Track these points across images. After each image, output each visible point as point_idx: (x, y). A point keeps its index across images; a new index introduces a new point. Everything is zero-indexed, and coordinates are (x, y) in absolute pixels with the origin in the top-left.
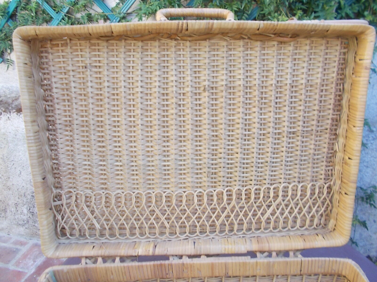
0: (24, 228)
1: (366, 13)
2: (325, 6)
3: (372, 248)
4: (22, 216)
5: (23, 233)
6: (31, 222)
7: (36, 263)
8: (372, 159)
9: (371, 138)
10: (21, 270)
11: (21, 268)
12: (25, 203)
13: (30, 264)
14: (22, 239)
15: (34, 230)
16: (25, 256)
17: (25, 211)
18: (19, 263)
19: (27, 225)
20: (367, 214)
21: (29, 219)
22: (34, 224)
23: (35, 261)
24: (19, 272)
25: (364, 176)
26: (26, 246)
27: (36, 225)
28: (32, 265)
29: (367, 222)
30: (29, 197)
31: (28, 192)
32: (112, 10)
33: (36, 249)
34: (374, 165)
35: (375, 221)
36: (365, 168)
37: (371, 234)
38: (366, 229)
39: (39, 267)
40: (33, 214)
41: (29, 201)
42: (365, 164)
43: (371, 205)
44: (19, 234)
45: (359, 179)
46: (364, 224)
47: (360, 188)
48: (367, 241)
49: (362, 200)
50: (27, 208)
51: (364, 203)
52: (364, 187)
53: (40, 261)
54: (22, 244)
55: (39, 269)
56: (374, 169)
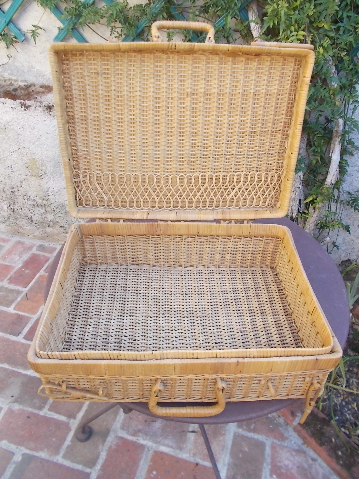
0: (5, 225)
5: (4, 231)
6: (11, 219)
7: (22, 259)
10: (8, 264)
11: (8, 262)
12: (4, 199)
13: (17, 259)
14: (4, 236)
15: (16, 227)
16: (10, 252)
17: (5, 208)
18: (5, 258)
19: (8, 222)
20: (352, 219)
21: (10, 215)
22: (15, 221)
23: (21, 257)
24: (7, 265)
25: (354, 180)
26: (9, 243)
27: (17, 222)
28: (19, 260)
29: (350, 226)
30: (9, 193)
31: (7, 188)
33: (20, 246)
36: (355, 172)
37: (354, 239)
38: (348, 233)
39: (26, 262)
40: (13, 210)
41: (8, 196)
42: (357, 168)
43: (355, 209)
45: (349, 183)
46: (347, 228)
47: (349, 193)
48: (349, 245)
49: (348, 205)
50: (7, 205)
51: (350, 206)
52: (352, 192)
53: (26, 257)
54: (4, 241)
55: (27, 264)
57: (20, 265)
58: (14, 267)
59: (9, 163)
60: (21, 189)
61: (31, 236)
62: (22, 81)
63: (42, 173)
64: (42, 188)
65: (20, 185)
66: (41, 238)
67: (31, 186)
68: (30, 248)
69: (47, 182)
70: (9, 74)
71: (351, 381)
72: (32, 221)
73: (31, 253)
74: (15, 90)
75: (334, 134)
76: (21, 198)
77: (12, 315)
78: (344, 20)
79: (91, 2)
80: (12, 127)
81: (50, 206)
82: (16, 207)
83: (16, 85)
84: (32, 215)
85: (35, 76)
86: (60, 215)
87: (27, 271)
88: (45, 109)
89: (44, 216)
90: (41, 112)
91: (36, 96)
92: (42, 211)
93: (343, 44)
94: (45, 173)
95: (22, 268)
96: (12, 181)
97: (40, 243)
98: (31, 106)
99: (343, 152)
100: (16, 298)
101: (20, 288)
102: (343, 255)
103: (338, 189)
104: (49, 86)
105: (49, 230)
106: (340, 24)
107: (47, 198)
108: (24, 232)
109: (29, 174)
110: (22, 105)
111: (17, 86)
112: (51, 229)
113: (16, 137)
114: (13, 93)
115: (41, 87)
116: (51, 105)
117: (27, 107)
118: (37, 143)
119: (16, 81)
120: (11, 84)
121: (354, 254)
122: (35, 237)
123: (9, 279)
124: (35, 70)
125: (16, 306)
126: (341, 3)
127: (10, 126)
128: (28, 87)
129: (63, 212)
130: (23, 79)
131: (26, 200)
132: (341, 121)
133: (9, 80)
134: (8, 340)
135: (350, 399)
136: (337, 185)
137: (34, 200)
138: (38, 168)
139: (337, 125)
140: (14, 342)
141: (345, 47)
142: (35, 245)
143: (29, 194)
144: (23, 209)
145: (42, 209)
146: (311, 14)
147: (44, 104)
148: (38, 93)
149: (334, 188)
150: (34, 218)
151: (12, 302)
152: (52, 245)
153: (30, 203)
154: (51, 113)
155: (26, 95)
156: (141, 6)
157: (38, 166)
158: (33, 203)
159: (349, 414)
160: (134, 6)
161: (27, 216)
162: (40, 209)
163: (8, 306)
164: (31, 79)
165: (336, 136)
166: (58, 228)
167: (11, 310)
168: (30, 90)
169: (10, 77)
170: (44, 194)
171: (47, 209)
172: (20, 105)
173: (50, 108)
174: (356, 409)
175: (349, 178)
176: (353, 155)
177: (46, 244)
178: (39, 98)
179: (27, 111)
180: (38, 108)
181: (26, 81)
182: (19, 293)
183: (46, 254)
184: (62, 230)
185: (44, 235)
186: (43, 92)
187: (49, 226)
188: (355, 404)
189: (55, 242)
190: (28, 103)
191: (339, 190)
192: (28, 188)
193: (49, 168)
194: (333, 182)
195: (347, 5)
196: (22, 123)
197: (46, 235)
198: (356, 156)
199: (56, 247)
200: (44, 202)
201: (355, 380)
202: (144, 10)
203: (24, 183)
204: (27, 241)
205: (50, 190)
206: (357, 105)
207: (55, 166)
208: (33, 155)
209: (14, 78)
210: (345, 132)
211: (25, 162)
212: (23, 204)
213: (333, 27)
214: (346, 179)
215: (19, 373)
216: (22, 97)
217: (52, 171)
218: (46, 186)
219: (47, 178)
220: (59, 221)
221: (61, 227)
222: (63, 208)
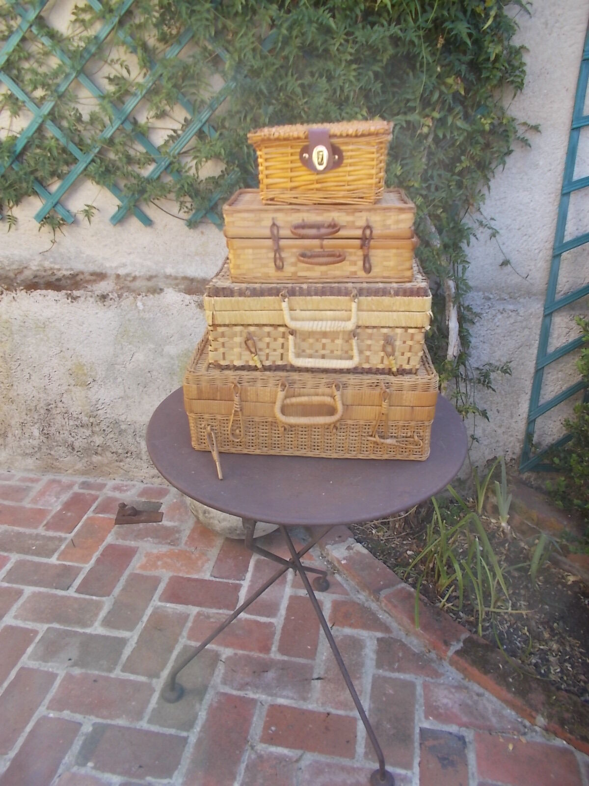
0: (34, 458)
1: (463, 158)
2: (413, 152)
4: (31, 441)
5: (31, 467)
6: (44, 449)
7: (60, 500)
8: (489, 331)
9: (486, 307)
11: (42, 506)
13: (53, 501)
14: (31, 475)
15: (49, 460)
16: (42, 493)
17: (36, 433)
18: (37, 500)
19: (39, 454)
20: (488, 403)
21: (42, 444)
22: (49, 451)
23: (58, 498)
24: (40, 509)
25: (482, 354)
26: (40, 482)
27: (52, 453)
28: (56, 502)
29: (487, 411)
30: (42, 411)
31: (42, 405)
32: (159, 149)
33: (55, 485)
35: (498, 411)
36: (481, 343)
37: (496, 429)
38: (487, 421)
39: (66, 503)
40: (47, 436)
41: (42, 417)
42: (481, 339)
43: (489, 388)
44: (26, 470)
45: (476, 358)
46: (484, 414)
47: (478, 369)
48: (492, 437)
49: (479, 383)
50: (39, 429)
51: (481, 385)
52: (481, 367)
53: (65, 497)
54: (32, 481)
55: (67, 506)
56: (492, 345)
57: (59, 508)
58: (51, 510)
59: (46, 371)
60: (60, 405)
61: (70, 471)
62: (67, 270)
63: (91, 380)
64: (89, 401)
65: (58, 400)
66: (84, 473)
67: (74, 399)
68: (70, 486)
69: (97, 392)
70: (51, 263)
71: (519, 604)
72: (73, 449)
73: (71, 492)
74: (59, 280)
75: (447, 299)
76: (59, 417)
77: (55, 566)
78: (435, 178)
79: (155, 177)
80: (53, 324)
81: (98, 424)
82: (52, 430)
83: (59, 274)
84: (73, 439)
85: (85, 263)
86: (112, 435)
87: (69, 514)
88: (98, 299)
89: (90, 440)
90: (93, 303)
91: (85, 285)
92: (88, 432)
93: (436, 201)
94: (94, 381)
95: (61, 510)
96: (48, 395)
97: (82, 479)
98: (79, 297)
99: (461, 319)
100: (59, 546)
101: (63, 535)
102: (487, 452)
103: (464, 364)
104: (102, 273)
105: (96, 459)
106: (431, 182)
107: (95, 414)
108: (60, 466)
109: (73, 383)
110: (68, 296)
111: (61, 275)
112: (99, 458)
113: (58, 336)
114: (57, 283)
115: (92, 274)
116: (105, 293)
117: (75, 298)
118: (85, 342)
119: (59, 270)
120: (53, 274)
121: (499, 449)
122: (77, 472)
123: (45, 525)
124: (84, 256)
125: (59, 556)
126: (429, 162)
127: (51, 323)
128: (74, 276)
129: (116, 431)
130: (69, 267)
131: (66, 420)
132: (451, 283)
133: (51, 269)
134: (55, 596)
135: (519, 625)
136: (462, 358)
137: (78, 418)
138: (85, 375)
139: (449, 288)
140: (63, 597)
141: (440, 204)
142: (76, 482)
143: (71, 411)
144: (61, 432)
145: (88, 430)
146: (398, 173)
147: (97, 293)
148: (88, 282)
149: (458, 363)
150: (77, 444)
151: (54, 551)
152: (100, 480)
153: (71, 423)
154: (105, 303)
155: (72, 285)
156: (213, 178)
157: (86, 371)
158: (76, 423)
159: (520, 642)
160: (206, 179)
161: (66, 442)
162: (85, 431)
163: (49, 555)
164: (79, 266)
165: (449, 301)
166: (109, 454)
167: (54, 560)
168: (78, 278)
169: (52, 265)
170: (92, 408)
171: (94, 429)
172: (66, 296)
173: (103, 297)
174: (528, 634)
175: (474, 351)
176: (474, 323)
177: (91, 480)
178: (89, 287)
179: (75, 303)
180: (89, 298)
181: (72, 269)
182: (61, 540)
183: (93, 492)
184: (115, 457)
185: (88, 468)
186: (95, 281)
187: (96, 453)
188: (526, 628)
189: (103, 476)
190: (76, 293)
191: (465, 366)
192: (70, 402)
193: (100, 373)
194: (456, 354)
195: (435, 164)
196: (67, 318)
197: (92, 467)
198: (478, 324)
199: (105, 482)
200: (92, 420)
201: (522, 602)
202: (217, 183)
203: (64, 396)
204: (65, 479)
205: (100, 402)
206: (467, 266)
207: (107, 370)
208: (79, 358)
209: (57, 267)
210: (458, 295)
211: (69, 368)
212: (62, 426)
213: (424, 185)
214: (472, 352)
215: (77, 632)
216: (68, 287)
217: (104, 376)
218: (96, 397)
219: (96, 386)
220: (111, 445)
221: (113, 453)
222: (116, 425)
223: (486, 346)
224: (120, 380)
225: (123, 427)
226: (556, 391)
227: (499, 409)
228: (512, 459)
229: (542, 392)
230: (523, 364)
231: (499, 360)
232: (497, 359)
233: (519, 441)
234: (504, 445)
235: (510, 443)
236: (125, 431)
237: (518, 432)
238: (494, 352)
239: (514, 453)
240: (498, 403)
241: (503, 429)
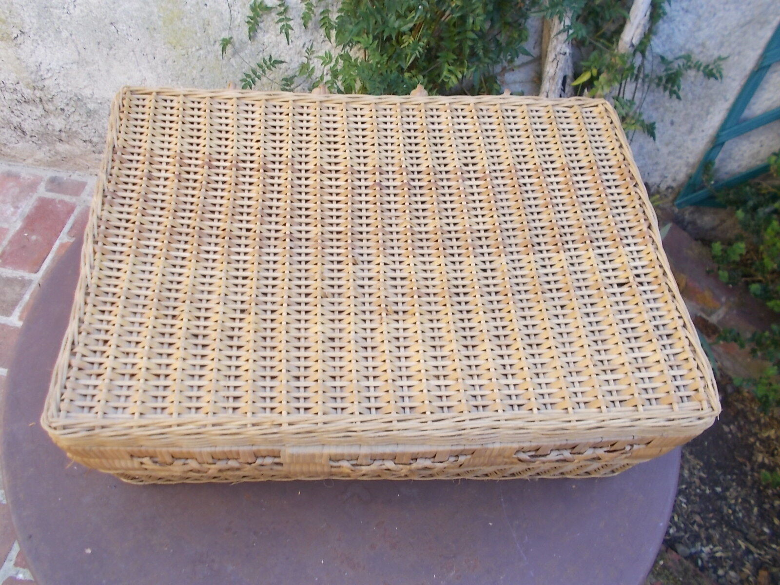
3: (656, 170)
7: (20, 211)
13: (9, 213)
20: (661, 110)
23: (17, 207)
25: (676, 31)
28: (14, 214)
29: (657, 125)
33: (11, 184)
34: (702, 7)
35: (672, 123)
36: (681, 13)
37: (660, 147)
38: (652, 138)
39: (28, 217)
43: (672, 92)
45: (664, 38)
46: (650, 130)
47: (662, 58)
49: (658, 84)
51: (661, 88)
52: (669, 57)
53: (27, 206)
55: (32, 222)
56: (699, 17)
57: (19, 225)
58: (7, 230)
61: (30, 161)
63: (16, 32)
64: (24, 65)
66: (51, 164)
68: (33, 186)
69: (33, 52)
72: (24, 132)
73: (35, 196)
77: (15, 330)
81: (51, 100)
84: (19, 120)
86: (76, 117)
87: (34, 238)
89: (45, 122)
92: (39, 111)
94: (22, 33)
95: (22, 230)
97: (49, 173)
100: (21, 296)
101: (27, 275)
103: (643, 53)
105: (61, 147)
107: (40, 84)
108: (13, 154)
112: (67, 147)
122: (39, 163)
125: (22, 312)
129: (83, 111)
136: (641, 48)
137: (15, 90)
138: (4, 21)
142: (41, 179)
145: (37, 107)
149: (634, 54)
150: (26, 126)
151: (14, 304)
152: (76, 177)
153: (8, 96)
158: (15, 97)
161: (9, 123)
162: (34, 109)
163: (8, 312)
166: (79, 142)
167: (14, 319)
170: (33, 76)
171: (47, 107)
175: (666, 25)
177: (63, 175)
182: (24, 284)
183: (67, 198)
184: (89, 147)
185: (54, 159)
187: (60, 140)
189: (80, 170)
191: (643, 55)
193: (28, 21)
194: (636, 41)
197: (59, 158)
199: (84, 180)
200: (38, 93)
204: (26, 173)
205: (43, 67)
207: (39, 15)
214: (661, 28)
217: (36, 26)
218: (33, 59)
219: (29, 42)
220: (80, 130)
221: (85, 141)
222: (79, 103)
223: (689, 19)
224: (65, 34)
225: (91, 106)
226: (775, 99)
227: (675, 119)
228: (668, 188)
229: (752, 100)
230: (739, 53)
231: (703, 45)
232: (700, 41)
233: (687, 165)
234: (665, 168)
235: (674, 166)
236: (95, 112)
237: (691, 153)
238: (699, 29)
239: (674, 180)
240: (675, 112)
241: (671, 148)
